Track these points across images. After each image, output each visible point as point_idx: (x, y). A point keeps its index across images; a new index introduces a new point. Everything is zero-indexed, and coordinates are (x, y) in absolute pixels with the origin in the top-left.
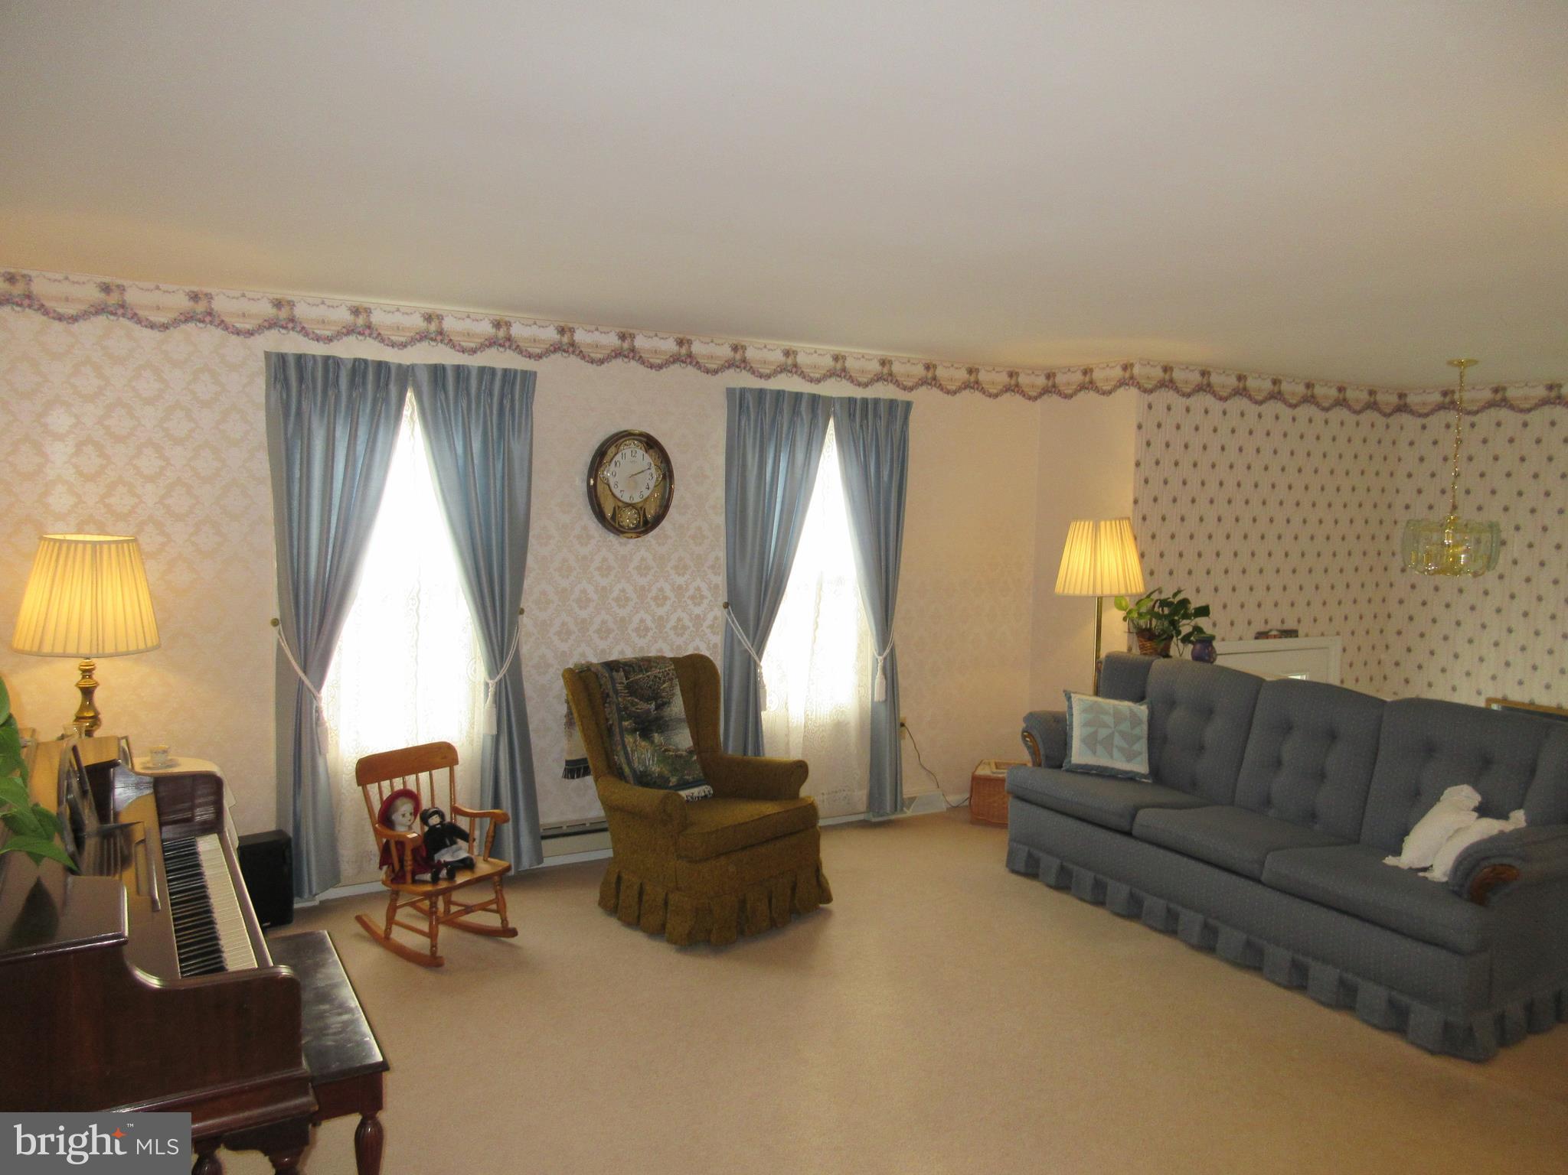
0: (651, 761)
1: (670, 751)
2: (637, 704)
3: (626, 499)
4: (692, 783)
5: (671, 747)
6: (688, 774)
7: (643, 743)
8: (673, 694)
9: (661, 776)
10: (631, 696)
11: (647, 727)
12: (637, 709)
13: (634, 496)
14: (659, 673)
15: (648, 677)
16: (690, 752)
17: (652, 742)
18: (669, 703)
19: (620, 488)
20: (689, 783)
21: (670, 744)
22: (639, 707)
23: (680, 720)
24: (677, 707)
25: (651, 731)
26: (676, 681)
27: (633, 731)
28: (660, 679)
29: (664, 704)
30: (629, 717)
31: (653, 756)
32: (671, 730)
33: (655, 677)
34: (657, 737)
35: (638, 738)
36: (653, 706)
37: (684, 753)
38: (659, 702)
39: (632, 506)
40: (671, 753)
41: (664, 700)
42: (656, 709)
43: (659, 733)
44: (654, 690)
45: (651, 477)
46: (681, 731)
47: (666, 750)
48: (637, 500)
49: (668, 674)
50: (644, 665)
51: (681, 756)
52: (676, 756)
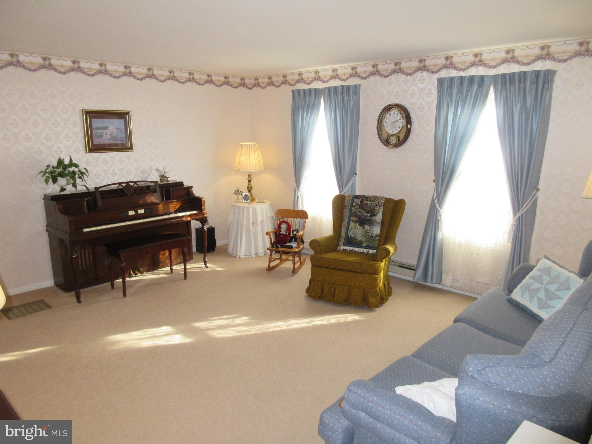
0: (359, 235)
1: (370, 233)
2: (362, 212)
3: (391, 132)
4: (372, 247)
5: (371, 232)
6: (372, 244)
7: (359, 227)
8: (379, 212)
9: (360, 241)
10: (360, 209)
11: (362, 222)
12: (361, 214)
13: (393, 131)
14: (377, 203)
15: (372, 203)
16: (376, 236)
17: (364, 228)
18: (376, 215)
19: (388, 128)
20: (371, 247)
21: (371, 231)
22: (362, 213)
23: (378, 223)
24: (379, 217)
25: (365, 224)
26: (382, 208)
27: (356, 222)
28: (377, 205)
29: (374, 215)
30: (356, 216)
31: (362, 233)
32: (373, 226)
33: (375, 204)
34: (367, 227)
35: (358, 225)
36: (369, 215)
37: (374, 236)
38: (373, 214)
39: (392, 135)
40: (370, 234)
41: (375, 213)
42: (370, 216)
43: (368, 225)
44: (372, 209)
45: (401, 122)
46: (376, 227)
47: (368, 233)
48: (395, 133)
49: (380, 204)
50: (373, 199)
51: (372, 237)
52: (371, 236)
